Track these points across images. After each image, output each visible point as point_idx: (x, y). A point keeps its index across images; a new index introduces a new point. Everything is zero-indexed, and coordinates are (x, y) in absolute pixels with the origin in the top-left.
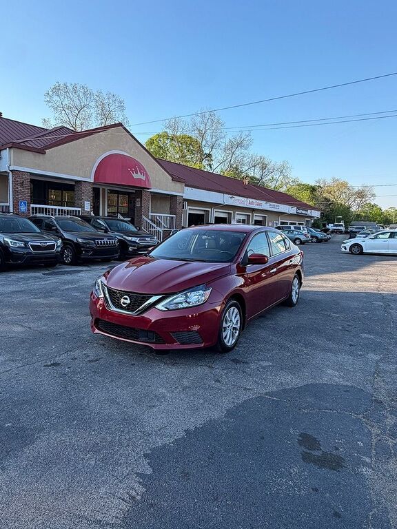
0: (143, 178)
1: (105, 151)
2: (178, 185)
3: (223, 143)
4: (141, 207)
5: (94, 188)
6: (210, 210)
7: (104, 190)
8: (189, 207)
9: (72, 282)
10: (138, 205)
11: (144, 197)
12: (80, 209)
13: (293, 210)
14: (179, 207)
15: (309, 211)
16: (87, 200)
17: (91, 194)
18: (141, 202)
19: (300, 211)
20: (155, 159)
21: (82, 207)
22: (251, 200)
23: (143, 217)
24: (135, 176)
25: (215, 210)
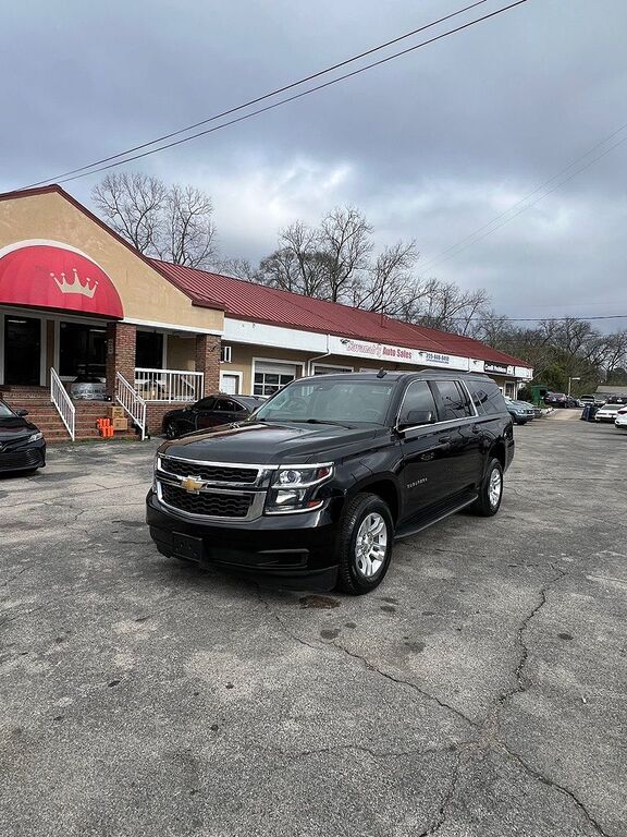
0: (90, 294)
1: (12, 240)
2: (209, 315)
3: (373, 259)
4: (115, 355)
6: (303, 364)
7: (51, 324)
8: (254, 359)
10: (110, 351)
11: (120, 336)
13: (480, 366)
14: (212, 357)
15: (510, 369)
18: (115, 345)
19: (491, 368)
20: (148, 261)
22: (388, 347)
24: (65, 288)
25: (314, 365)
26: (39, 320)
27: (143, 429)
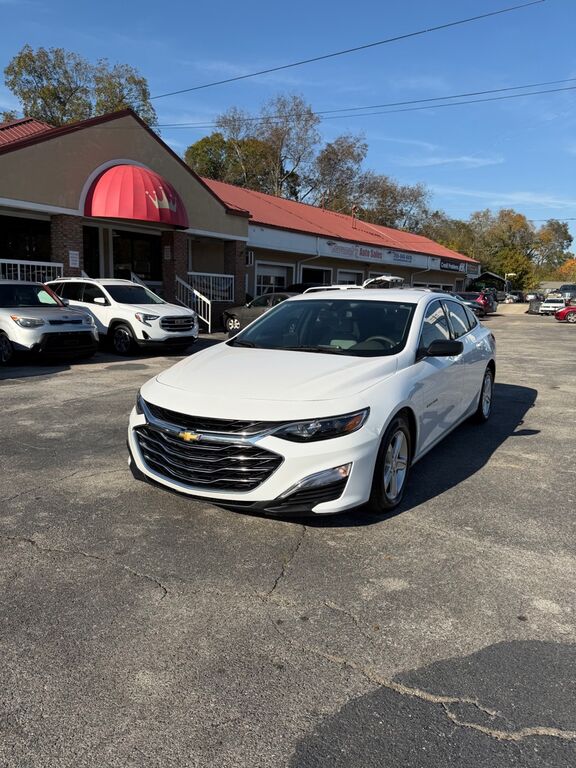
0: (173, 208)
1: (103, 160)
2: (238, 222)
4: (173, 260)
5: (85, 228)
6: (293, 265)
7: (106, 230)
8: (257, 262)
9: (25, 399)
10: (167, 256)
11: (177, 244)
12: (61, 265)
13: (435, 264)
14: (240, 260)
15: (462, 266)
16: (74, 249)
17: (80, 237)
18: (172, 251)
19: (446, 266)
21: (66, 261)
22: (364, 248)
23: (178, 279)
24: (158, 204)
25: (303, 266)
26: (96, 229)
27: (209, 323)
